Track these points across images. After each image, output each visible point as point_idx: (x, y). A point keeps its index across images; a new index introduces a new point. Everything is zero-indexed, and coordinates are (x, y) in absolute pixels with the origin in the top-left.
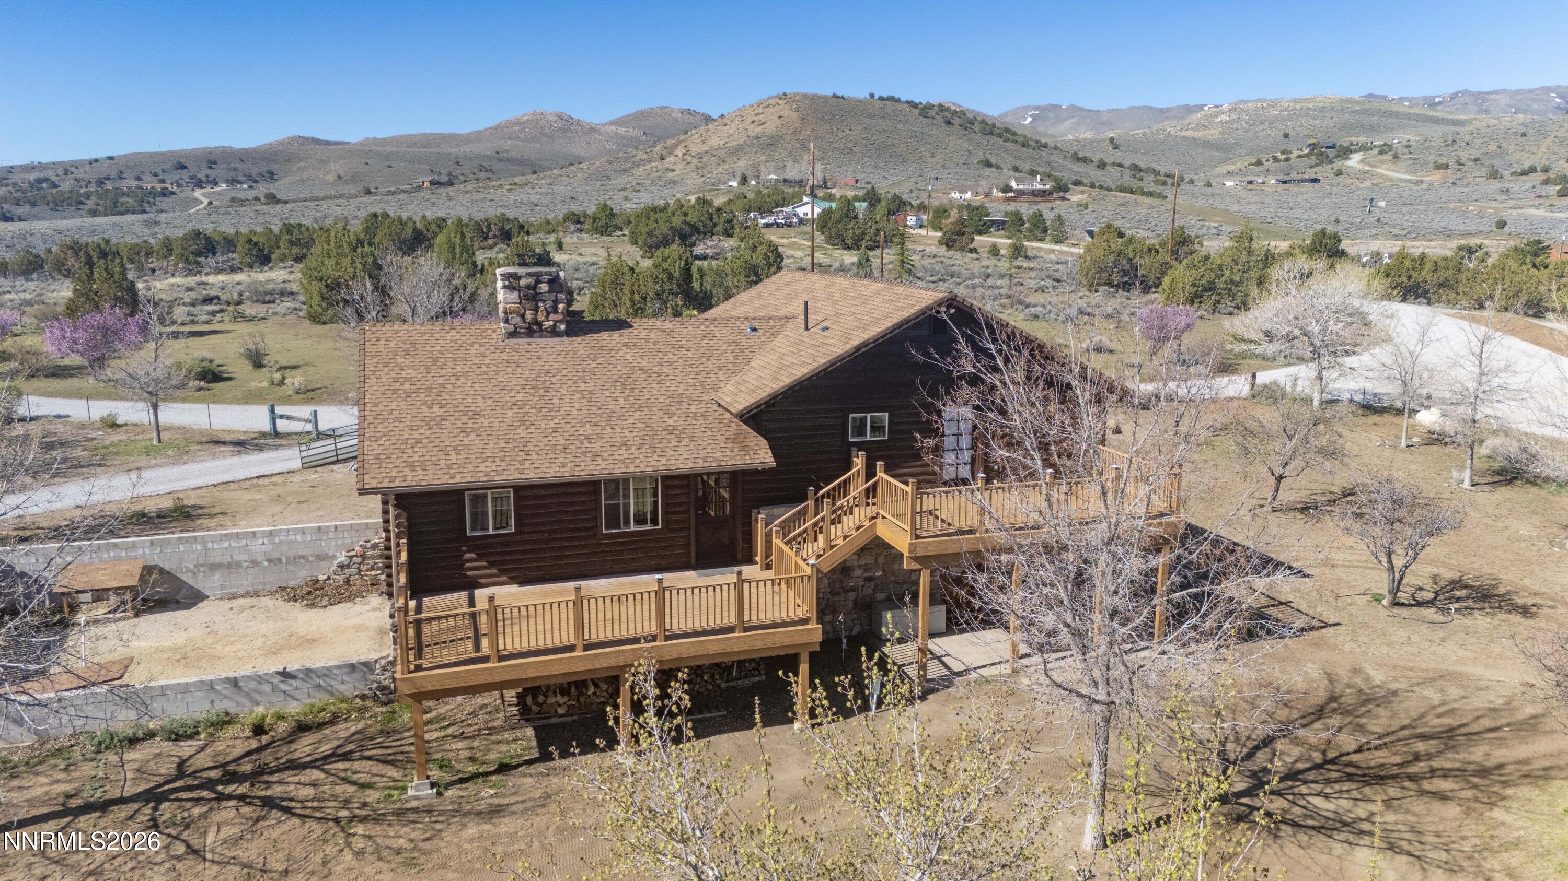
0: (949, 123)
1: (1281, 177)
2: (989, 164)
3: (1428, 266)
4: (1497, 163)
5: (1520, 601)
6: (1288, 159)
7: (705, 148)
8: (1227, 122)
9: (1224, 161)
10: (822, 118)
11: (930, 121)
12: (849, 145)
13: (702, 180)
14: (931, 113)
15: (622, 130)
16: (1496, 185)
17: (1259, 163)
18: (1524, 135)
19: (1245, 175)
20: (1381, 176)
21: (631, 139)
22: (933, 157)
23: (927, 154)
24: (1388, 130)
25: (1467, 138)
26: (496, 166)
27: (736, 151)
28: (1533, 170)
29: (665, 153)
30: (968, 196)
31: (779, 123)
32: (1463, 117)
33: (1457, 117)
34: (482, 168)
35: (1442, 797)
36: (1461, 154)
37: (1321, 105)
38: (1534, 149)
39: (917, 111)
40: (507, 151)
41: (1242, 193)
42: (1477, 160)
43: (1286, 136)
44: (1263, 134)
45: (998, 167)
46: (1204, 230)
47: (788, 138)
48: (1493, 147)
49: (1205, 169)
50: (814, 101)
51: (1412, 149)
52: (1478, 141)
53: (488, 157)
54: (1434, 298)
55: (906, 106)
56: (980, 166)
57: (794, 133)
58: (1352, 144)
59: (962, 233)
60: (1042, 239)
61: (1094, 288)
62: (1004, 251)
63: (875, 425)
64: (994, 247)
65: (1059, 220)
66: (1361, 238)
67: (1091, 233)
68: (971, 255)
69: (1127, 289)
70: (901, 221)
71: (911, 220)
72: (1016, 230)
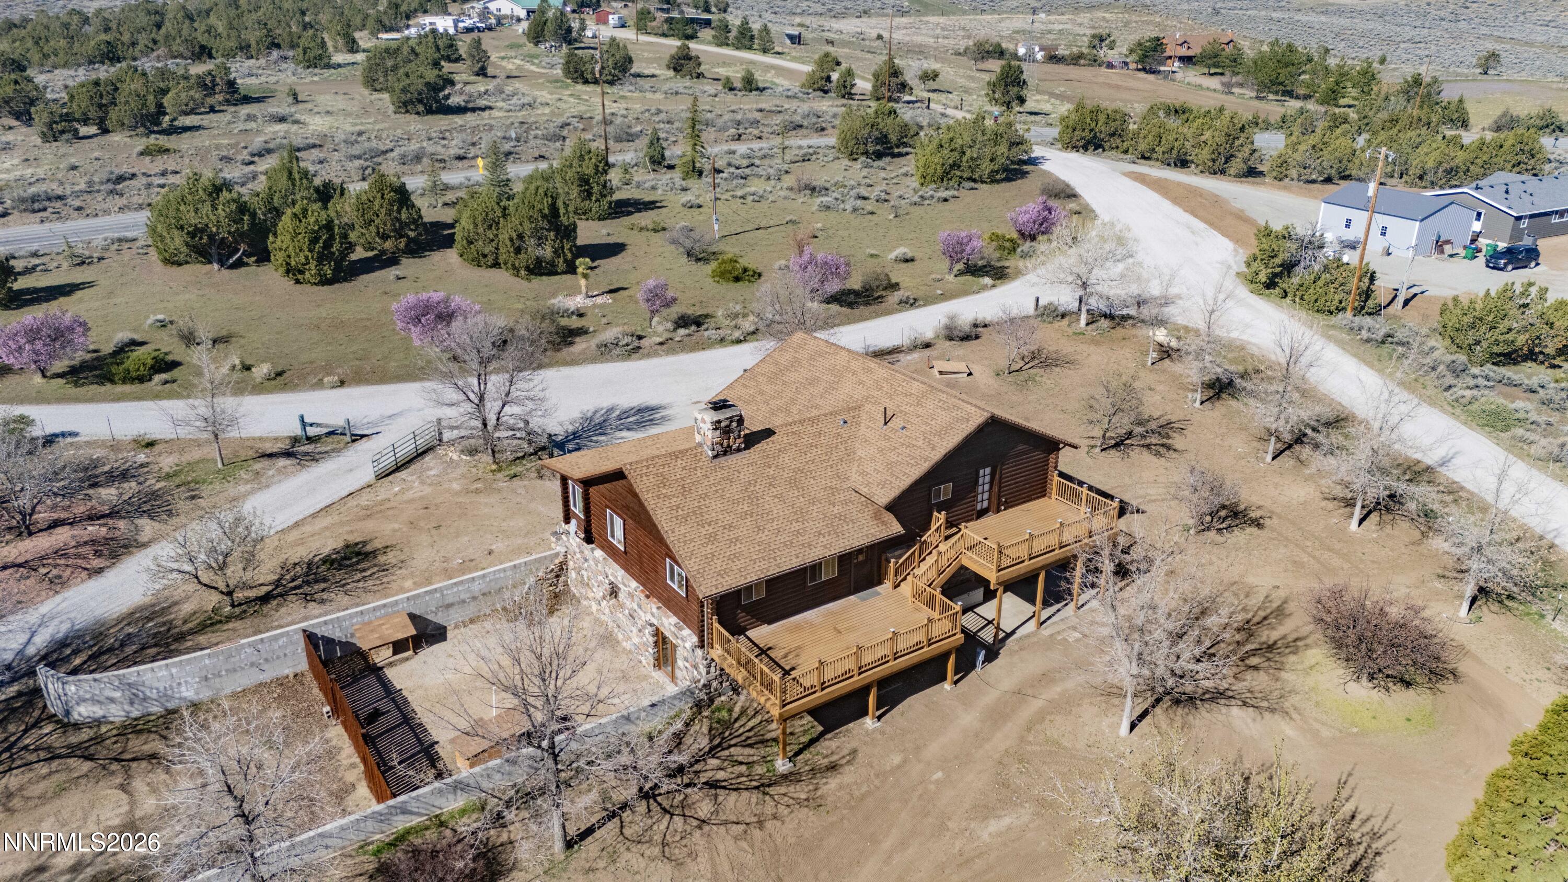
3: (1102, 118)
5: (1253, 515)
35: (1256, 668)
46: (869, 4)
54: (1107, 146)
59: (688, 58)
60: (750, 48)
61: (853, 156)
62: (738, 85)
63: (946, 491)
64: (728, 80)
65: (765, 29)
66: (1006, 12)
67: (791, 38)
68: (707, 88)
69: (879, 156)
70: (603, 20)
71: (613, 19)
72: (723, 36)
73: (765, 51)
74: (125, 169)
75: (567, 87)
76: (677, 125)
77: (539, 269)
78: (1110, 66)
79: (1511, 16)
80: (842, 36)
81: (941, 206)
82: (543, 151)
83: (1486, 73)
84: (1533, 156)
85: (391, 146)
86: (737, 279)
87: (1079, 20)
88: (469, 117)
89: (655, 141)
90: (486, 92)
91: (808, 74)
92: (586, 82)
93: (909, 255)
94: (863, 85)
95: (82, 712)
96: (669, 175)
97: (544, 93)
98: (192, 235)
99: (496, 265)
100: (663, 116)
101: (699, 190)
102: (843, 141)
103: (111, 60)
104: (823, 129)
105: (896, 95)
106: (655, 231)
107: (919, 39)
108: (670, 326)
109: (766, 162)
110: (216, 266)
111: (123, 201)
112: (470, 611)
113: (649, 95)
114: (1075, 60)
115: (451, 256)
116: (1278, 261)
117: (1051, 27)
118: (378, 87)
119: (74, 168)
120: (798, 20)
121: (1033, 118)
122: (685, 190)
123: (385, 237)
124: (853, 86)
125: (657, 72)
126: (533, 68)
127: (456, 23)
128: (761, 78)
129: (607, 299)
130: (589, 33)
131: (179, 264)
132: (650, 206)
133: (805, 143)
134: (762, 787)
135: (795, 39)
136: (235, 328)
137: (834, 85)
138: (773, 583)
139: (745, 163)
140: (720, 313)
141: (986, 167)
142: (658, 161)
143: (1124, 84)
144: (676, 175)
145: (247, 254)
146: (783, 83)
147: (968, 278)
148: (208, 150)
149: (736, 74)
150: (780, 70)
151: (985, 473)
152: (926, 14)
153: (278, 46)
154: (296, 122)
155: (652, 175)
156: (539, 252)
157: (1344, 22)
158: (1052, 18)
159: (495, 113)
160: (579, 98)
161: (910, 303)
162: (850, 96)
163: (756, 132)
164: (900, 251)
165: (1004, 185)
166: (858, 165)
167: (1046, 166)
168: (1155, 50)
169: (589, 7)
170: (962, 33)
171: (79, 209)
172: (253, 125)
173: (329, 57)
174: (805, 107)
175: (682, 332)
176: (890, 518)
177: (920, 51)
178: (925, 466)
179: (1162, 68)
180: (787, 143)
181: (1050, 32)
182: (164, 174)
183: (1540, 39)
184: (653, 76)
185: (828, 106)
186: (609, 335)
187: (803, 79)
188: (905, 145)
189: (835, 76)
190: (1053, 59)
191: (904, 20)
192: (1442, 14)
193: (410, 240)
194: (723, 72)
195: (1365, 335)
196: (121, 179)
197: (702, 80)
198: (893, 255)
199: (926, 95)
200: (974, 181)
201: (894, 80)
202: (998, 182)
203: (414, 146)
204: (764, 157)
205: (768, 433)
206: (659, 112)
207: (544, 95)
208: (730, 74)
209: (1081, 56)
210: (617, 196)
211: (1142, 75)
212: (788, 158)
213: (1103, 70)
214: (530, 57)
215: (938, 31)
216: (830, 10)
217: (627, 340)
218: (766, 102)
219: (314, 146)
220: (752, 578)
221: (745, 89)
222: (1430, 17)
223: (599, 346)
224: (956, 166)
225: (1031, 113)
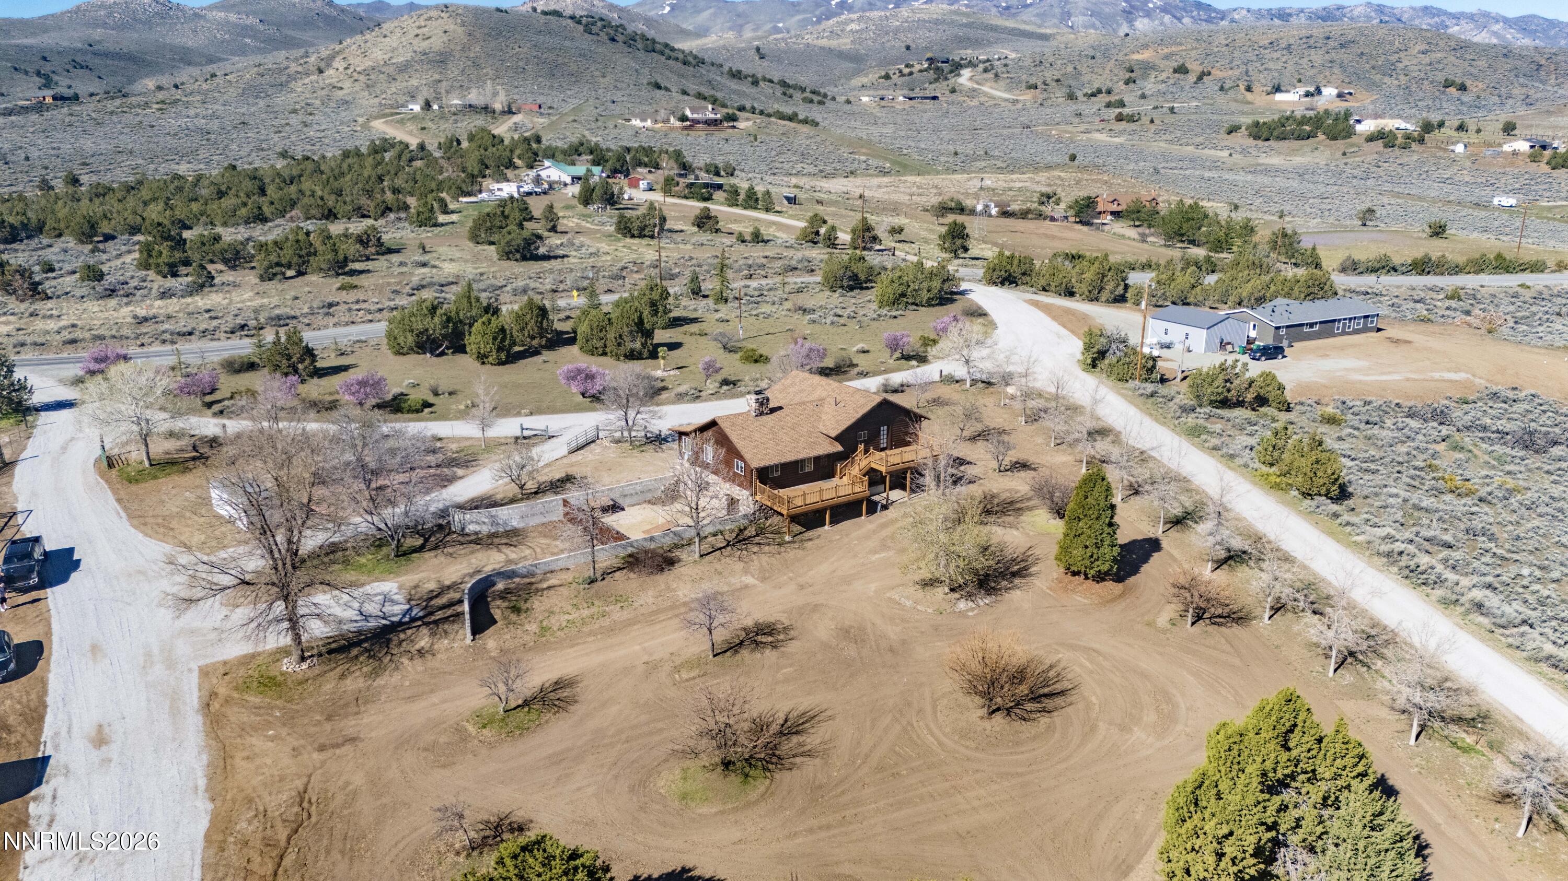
0: (613, 40)
1: (906, 92)
2: (658, 87)
4: (1073, 83)
6: (911, 74)
7: (368, 63)
8: (857, 32)
9: (858, 72)
10: (489, 34)
11: (595, 38)
12: (521, 63)
13: (376, 100)
14: (595, 29)
15: (233, 17)
16: (1073, 107)
17: (887, 77)
18: (1093, 58)
19: (876, 89)
20: (985, 94)
21: (246, 28)
22: (604, 77)
23: (597, 73)
24: (990, 43)
25: (1051, 59)
26: (93, 61)
27: (404, 68)
28: (1099, 91)
29: (322, 65)
30: (649, 123)
31: (445, 39)
32: (1048, 31)
33: (1043, 31)
34: (76, 65)
36: (1047, 74)
37: (935, 16)
38: (1100, 71)
39: (581, 28)
40: (99, 42)
41: (877, 111)
42: (1058, 81)
43: (908, 48)
44: (888, 45)
45: (667, 89)
46: (856, 165)
47: (458, 55)
48: (1070, 69)
49: (843, 81)
50: (478, 13)
51: (1009, 69)
52: (1059, 62)
53: (80, 50)
54: (1019, 282)
55: (570, 21)
56: (650, 88)
57: (463, 49)
58: (962, 59)
59: (709, 217)
60: (756, 208)
61: (833, 289)
62: (748, 238)
63: (863, 434)
64: (740, 234)
65: (768, 193)
66: (974, 172)
67: (788, 199)
68: (724, 240)
69: (851, 288)
70: (634, 184)
71: (643, 184)
72: (733, 198)
73: (767, 210)
74: (330, 299)
75: (619, 240)
76: (705, 268)
77: (632, 356)
78: (1053, 219)
79: (1415, 175)
80: (831, 196)
81: (892, 320)
82: (610, 286)
83: (1364, 225)
84: (1322, 289)
85: (504, 283)
86: (756, 361)
87: (1037, 179)
88: (553, 262)
89: (695, 279)
90: (562, 244)
91: (802, 229)
92: (633, 236)
93: (866, 348)
94: (844, 237)
95: (471, 528)
96: (705, 301)
97: (603, 245)
98: (418, 336)
99: (604, 354)
100: (694, 262)
101: (725, 311)
102: (826, 278)
103: (261, 220)
104: (813, 271)
105: (869, 245)
106: (701, 335)
107: (895, 197)
108: (717, 385)
109: (772, 293)
110: (428, 355)
111: (336, 320)
112: (635, 499)
113: (681, 246)
114: (1024, 214)
115: (574, 349)
116: (1095, 350)
117: (1012, 184)
118: (481, 240)
119: (297, 298)
120: (794, 180)
121: (974, 262)
122: (716, 311)
123: (533, 338)
124: (836, 238)
125: (684, 228)
126: (588, 225)
127: (519, 187)
128: (765, 232)
129: (677, 372)
130: (626, 196)
131: (404, 354)
132: (694, 321)
133: (799, 280)
134: (779, 544)
135: (792, 200)
136: (457, 387)
137: (821, 238)
138: (785, 467)
139: (757, 293)
140: (747, 378)
141: (925, 295)
142: (697, 292)
143: (1060, 234)
144: (710, 302)
145: (447, 348)
146: (783, 236)
147: (903, 362)
148: (382, 286)
149: (747, 230)
150: (780, 226)
151: (884, 430)
152: (904, 175)
153: (390, 210)
154: (434, 267)
155: (693, 302)
156: (632, 345)
157: (1267, 180)
158: (1014, 176)
159: (572, 260)
160: (629, 248)
161: (864, 375)
162: (834, 246)
163: (763, 273)
164: (860, 346)
165: (937, 308)
166: (836, 295)
167: (971, 296)
168: (1088, 206)
169: (621, 172)
170: (935, 191)
171: (308, 325)
172: (404, 269)
173: (436, 218)
174: (799, 255)
175: (725, 388)
176: (837, 444)
177: (895, 208)
178: (853, 420)
179: (1096, 221)
180: (786, 280)
181: (1010, 189)
182: (357, 302)
183: (1433, 194)
184: (682, 231)
185: (817, 254)
186: (683, 389)
187: (798, 233)
188: (871, 281)
189: (822, 231)
190: (1005, 214)
191: (886, 180)
192: (1355, 172)
193: (548, 340)
194: (735, 227)
195: (1141, 391)
196: (330, 305)
197: (719, 234)
198: (855, 349)
199: (893, 244)
200: (917, 305)
201: (867, 234)
202: (933, 306)
203: (520, 283)
204: (770, 290)
205: (780, 408)
206: (691, 258)
207: (604, 247)
208: (741, 229)
209: (1028, 211)
210: (672, 315)
211: (1079, 227)
212: (787, 290)
213: (1048, 222)
214: (584, 217)
215: (915, 189)
216: (822, 171)
217: (693, 391)
218: (770, 251)
219: (453, 283)
220: (774, 462)
221: (753, 241)
222: (1344, 175)
223: (677, 395)
224: (903, 295)
225: (973, 259)
